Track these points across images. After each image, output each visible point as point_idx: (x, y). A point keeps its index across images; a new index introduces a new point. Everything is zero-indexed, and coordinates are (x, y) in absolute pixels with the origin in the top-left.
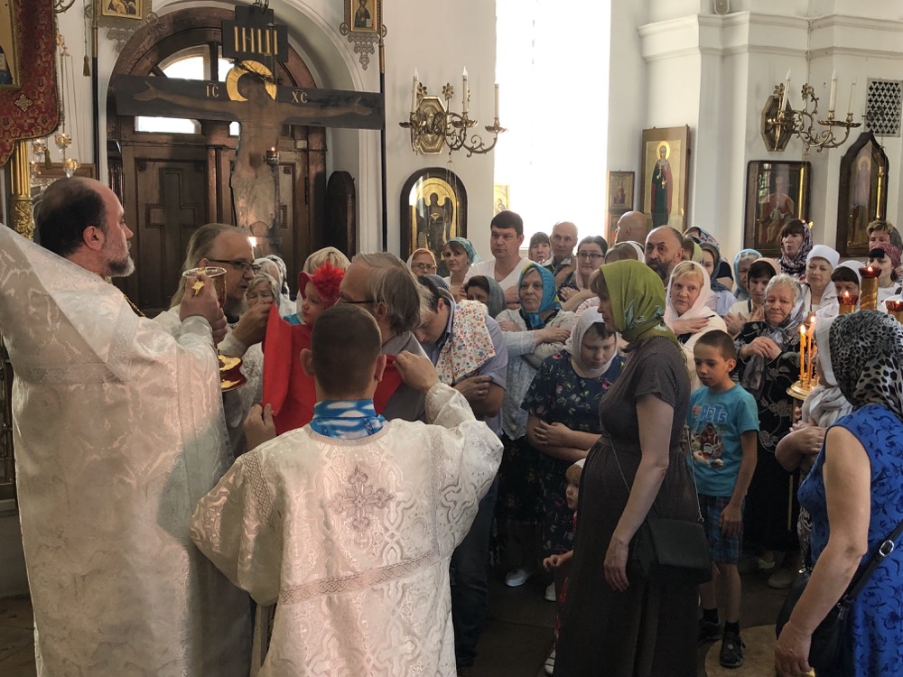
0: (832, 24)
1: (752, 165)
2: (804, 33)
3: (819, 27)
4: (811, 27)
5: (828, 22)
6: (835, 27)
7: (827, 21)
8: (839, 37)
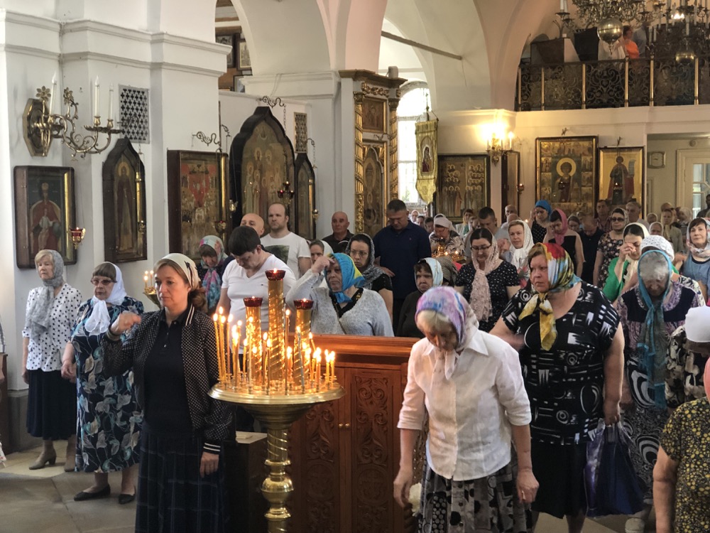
0: (85, 29)
1: (19, 171)
2: (56, 35)
3: (71, 31)
4: (63, 30)
5: (81, 27)
6: (88, 32)
7: (80, 25)
8: (92, 43)
